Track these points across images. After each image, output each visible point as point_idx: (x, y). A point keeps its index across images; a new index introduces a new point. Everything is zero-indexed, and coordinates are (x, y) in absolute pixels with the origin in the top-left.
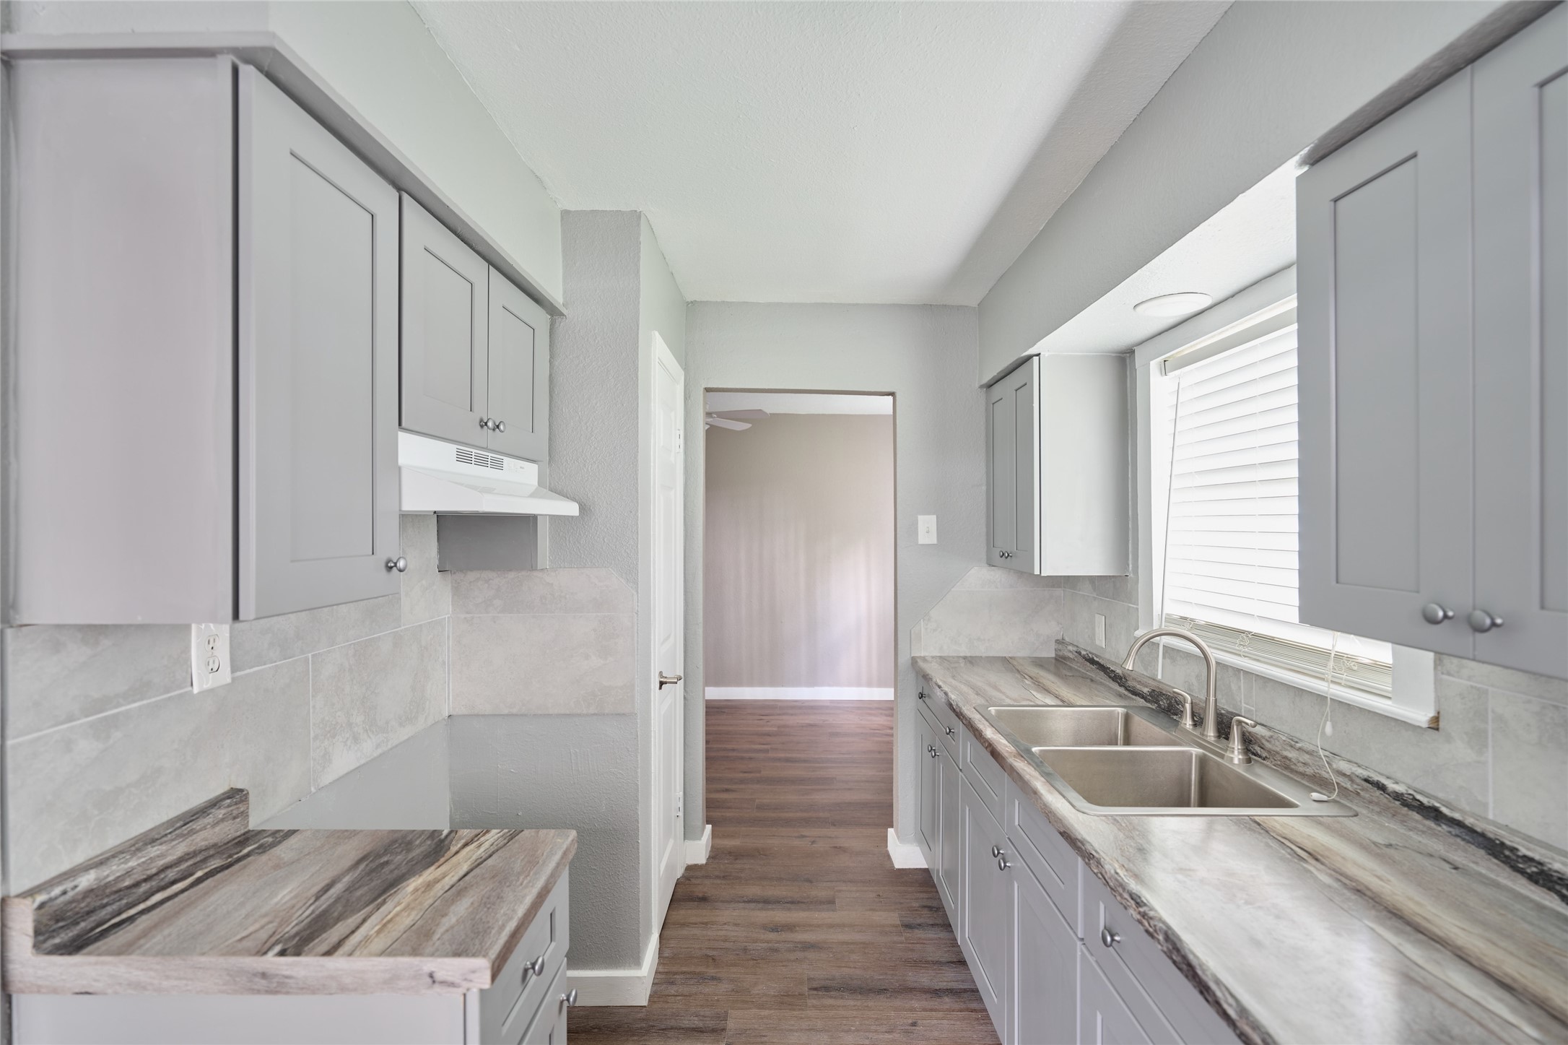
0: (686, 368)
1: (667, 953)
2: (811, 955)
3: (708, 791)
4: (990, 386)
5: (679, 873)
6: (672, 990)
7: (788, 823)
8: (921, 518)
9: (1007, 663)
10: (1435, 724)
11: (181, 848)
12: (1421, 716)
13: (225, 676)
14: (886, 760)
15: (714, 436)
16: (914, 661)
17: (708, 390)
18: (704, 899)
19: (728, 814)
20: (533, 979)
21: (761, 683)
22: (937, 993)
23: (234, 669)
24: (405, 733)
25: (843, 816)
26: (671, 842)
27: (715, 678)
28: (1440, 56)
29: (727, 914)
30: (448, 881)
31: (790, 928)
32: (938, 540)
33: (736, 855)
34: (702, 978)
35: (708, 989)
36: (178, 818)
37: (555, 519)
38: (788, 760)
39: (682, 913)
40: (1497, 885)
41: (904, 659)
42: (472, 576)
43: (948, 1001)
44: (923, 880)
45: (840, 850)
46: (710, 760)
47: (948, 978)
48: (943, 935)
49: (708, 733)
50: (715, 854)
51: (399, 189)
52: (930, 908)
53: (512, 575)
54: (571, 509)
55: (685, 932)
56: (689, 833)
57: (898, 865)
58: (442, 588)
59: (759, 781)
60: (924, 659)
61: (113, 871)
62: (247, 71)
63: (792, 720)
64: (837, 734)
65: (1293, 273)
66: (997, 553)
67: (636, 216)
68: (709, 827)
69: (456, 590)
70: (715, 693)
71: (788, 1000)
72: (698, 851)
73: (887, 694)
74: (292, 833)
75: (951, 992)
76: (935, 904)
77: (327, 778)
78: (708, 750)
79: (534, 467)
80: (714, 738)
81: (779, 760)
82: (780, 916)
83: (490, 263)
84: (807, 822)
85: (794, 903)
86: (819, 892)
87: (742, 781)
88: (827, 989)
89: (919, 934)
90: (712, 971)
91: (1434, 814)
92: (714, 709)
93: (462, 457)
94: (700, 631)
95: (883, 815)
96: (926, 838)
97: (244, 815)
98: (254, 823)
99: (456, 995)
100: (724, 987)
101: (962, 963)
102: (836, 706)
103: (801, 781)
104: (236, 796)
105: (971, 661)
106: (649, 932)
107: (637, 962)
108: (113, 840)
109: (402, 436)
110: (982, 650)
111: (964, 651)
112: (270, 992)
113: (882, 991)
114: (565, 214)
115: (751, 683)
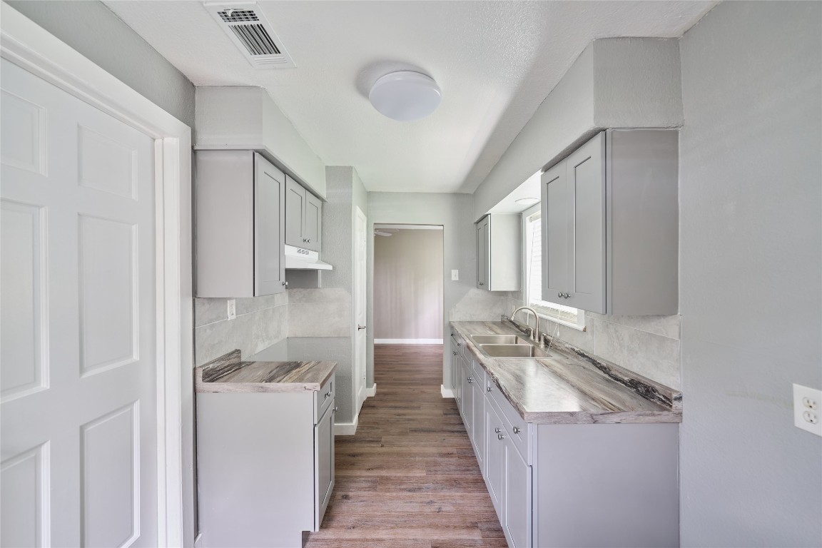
0: (367, 216)
1: (361, 421)
2: (411, 422)
3: (375, 374)
4: (477, 223)
5: (365, 399)
6: (363, 431)
7: (405, 384)
8: (453, 271)
9: (483, 323)
10: (585, 330)
11: (227, 363)
12: (581, 328)
13: (234, 317)
14: (440, 364)
15: (377, 238)
16: (450, 322)
17: (375, 224)
18: (373, 407)
19: (383, 381)
20: (328, 397)
21: (396, 337)
22: (453, 432)
23: (237, 315)
24: (276, 341)
25: (425, 382)
26: (362, 387)
27: (377, 336)
28: (559, 155)
29: (382, 411)
30: (304, 371)
31: (404, 415)
32: (459, 278)
33: (385, 394)
34: (373, 428)
35: (376, 431)
36: (227, 355)
37: (323, 271)
38: (405, 364)
39: (365, 411)
40: (592, 371)
41: (447, 322)
42: (295, 290)
43: (456, 434)
44: (453, 402)
45: (422, 392)
46: (376, 364)
47: (458, 428)
48: (457, 416)
49: (375, 355)
50: (377, 394)
51: (285, 173)
52: (454, 409)
53: (308, 290)
54: (330, 268)
55: (367, 416)
56: (368, 385)
57: (444, 397)
58: (285, 294)
59: (394, 371)
60: (453, 322)
61: (216, 365)
62: (256, 154)
63: (407, 351)
64: (425, 356)
65: (540, 205)
66: (479, 283)
67: (350, 168)
68: (375, 384)
69: (290, 295)
70: (378, 341)
71: (403, 433)
72: (372, 391)
73: (441, 341)
74: (253, 362)
75: (458, 432)
76: (455, 408)
77: (257, 352)
78: (375, 361)
79: (317, 253)
80: (377, 357)
81: (402, 364)
82: (401, 411)
83: (306, 189)
84: (412, 384)
85: (406, 408)
86: (415, 404)
87: (388, 371)
88: (415, 431)
89: (449, 416)
90: (376, 426)
91: (583, 355)
92: (377, 347)
93: (299, 251)
94: (372, 312)
95: (440, 381)
96: (453, 387)
97: (240, 357)
98: (243, 359)
99: (311, 392)
100: (380, 430)
101: (463, 424)
102: (426, 346)
103: (411, 371)
104: (238, 351)
105: (470, 322)
106: (355, 413)
107: (351, 421)
108: (214, 358)
109: (286, 246)
110: (474, 319)
111: (468, 319)
112: (263, 392)
113: (433, 431)
114: (327, 167)
115: (392, 337)
